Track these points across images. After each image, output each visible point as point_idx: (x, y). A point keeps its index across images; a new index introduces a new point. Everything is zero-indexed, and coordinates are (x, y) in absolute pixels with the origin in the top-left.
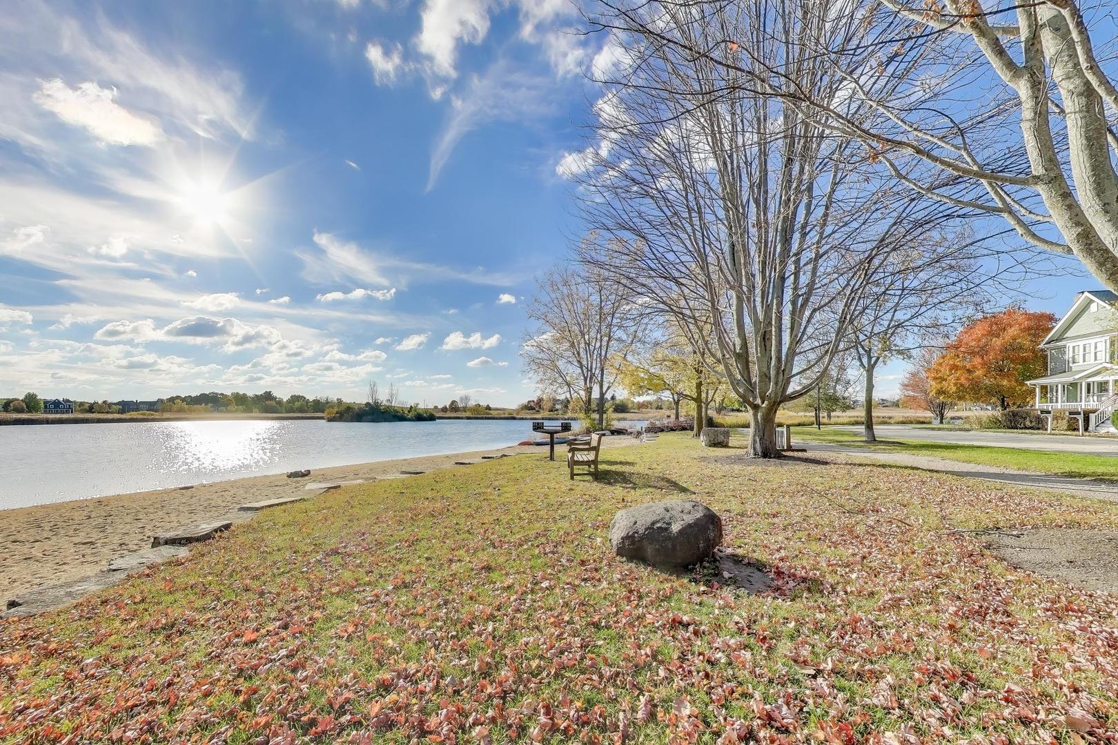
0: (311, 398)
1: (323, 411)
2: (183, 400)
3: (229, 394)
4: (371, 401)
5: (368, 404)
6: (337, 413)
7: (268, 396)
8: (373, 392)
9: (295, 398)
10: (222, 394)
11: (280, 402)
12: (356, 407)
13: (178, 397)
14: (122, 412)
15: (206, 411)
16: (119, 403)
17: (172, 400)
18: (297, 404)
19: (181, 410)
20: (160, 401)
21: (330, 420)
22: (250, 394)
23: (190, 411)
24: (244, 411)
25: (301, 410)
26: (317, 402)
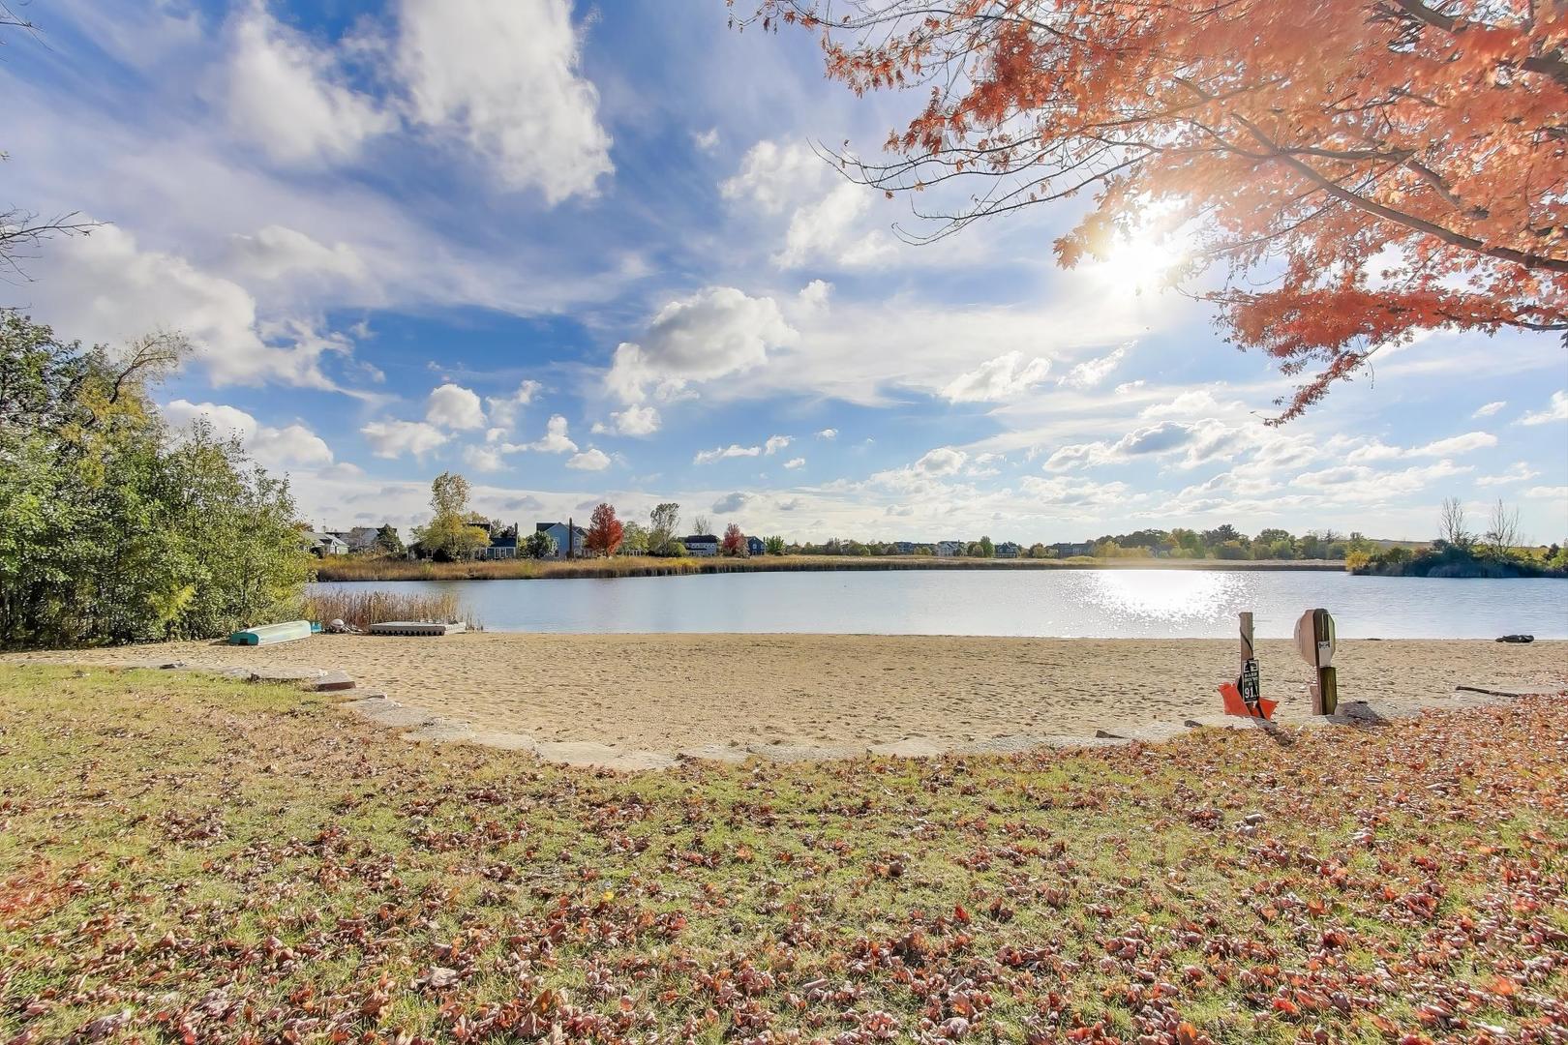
0: (1299, 533)
1: (1342, 558)
2: (1115, 540)
3: (1169, 531)
4: (1447, 537)
5: (1439, 543)
6: (1372, 560)
7: (1226, 533)
8: (1452, 516)
9: (1269, 536)
10: (1161, 532)
11: (1245, 542)
12: (1413, 550)
13: (1109, 537)
14: (1058, 556)
15: (1145, 556)
16: (1056, 546)
17: (1103, 541)
18: (1275, 545)
19: (1115, 555)
20: (1089, 543)
21: (1357, 572)
22: (1198, 530)
23: (1127, 555)
24: (1194, 556)
25: (1282, 554)
26: (1311, 541)
